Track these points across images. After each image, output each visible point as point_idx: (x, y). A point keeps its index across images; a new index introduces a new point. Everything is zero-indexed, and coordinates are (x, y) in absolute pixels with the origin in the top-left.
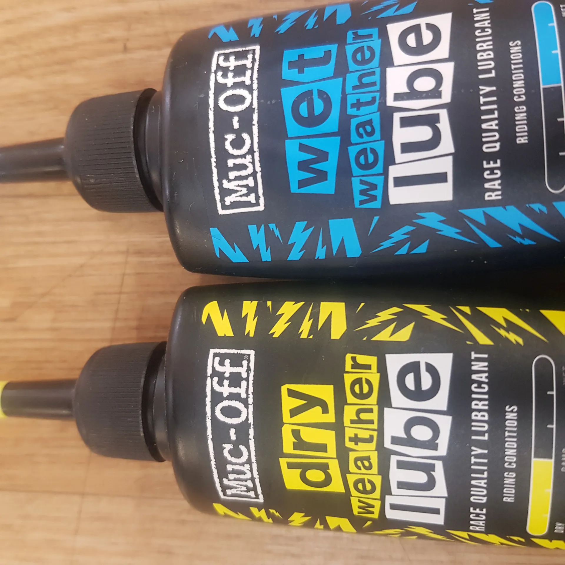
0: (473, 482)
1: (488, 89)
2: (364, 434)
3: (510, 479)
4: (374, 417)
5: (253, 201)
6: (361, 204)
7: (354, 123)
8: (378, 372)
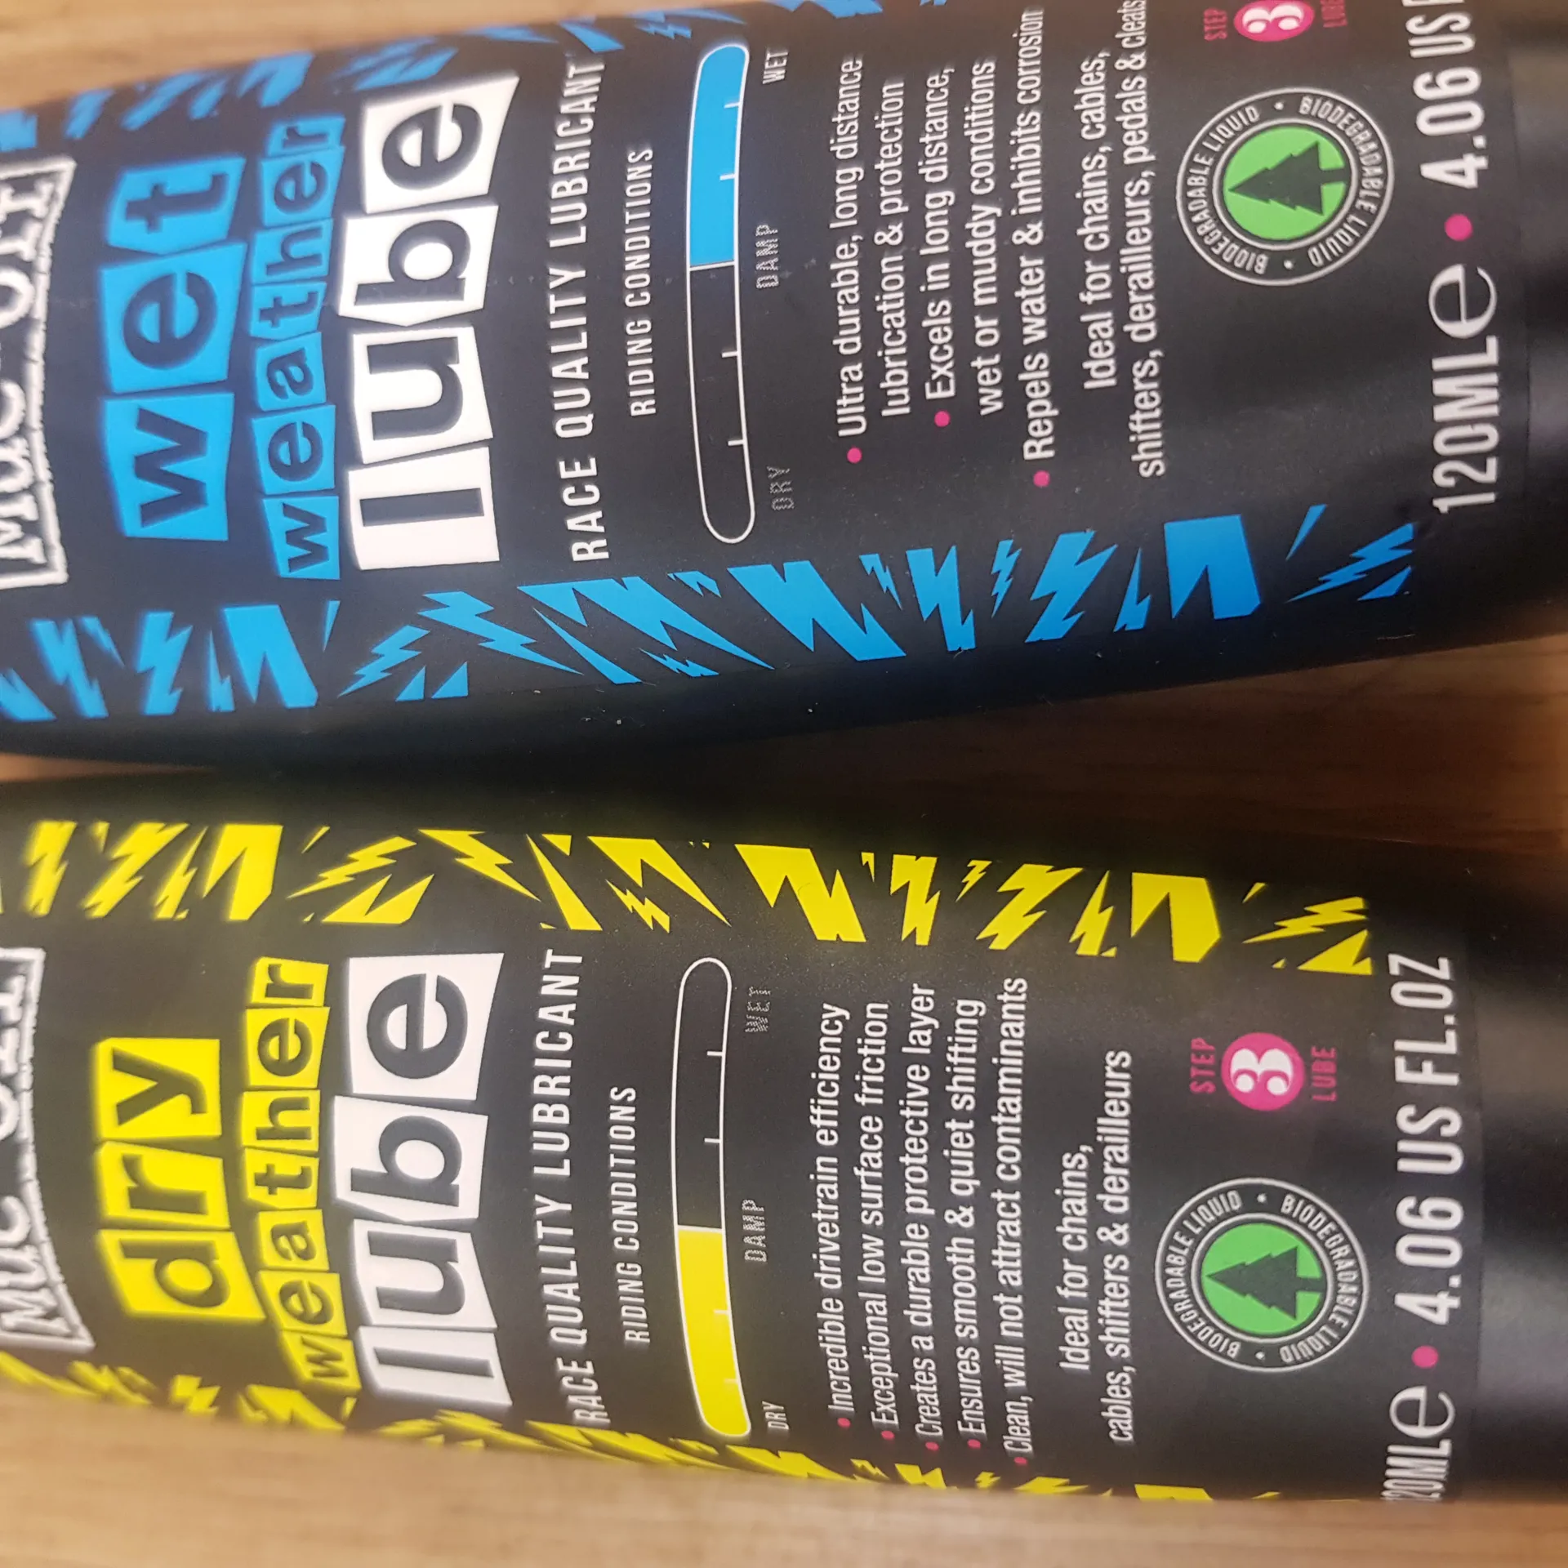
0: (548, 1290)
1: (568, 275)
2: (287, 1167)
3: (630, 1282)
4: (308, 1119)
5: (38, 558)
6: (291, 568)
7: (263, 356)
8: (325, 1005)
